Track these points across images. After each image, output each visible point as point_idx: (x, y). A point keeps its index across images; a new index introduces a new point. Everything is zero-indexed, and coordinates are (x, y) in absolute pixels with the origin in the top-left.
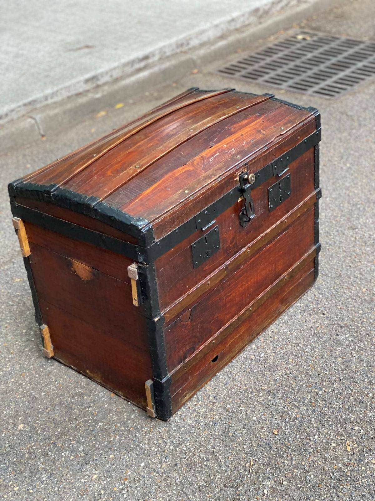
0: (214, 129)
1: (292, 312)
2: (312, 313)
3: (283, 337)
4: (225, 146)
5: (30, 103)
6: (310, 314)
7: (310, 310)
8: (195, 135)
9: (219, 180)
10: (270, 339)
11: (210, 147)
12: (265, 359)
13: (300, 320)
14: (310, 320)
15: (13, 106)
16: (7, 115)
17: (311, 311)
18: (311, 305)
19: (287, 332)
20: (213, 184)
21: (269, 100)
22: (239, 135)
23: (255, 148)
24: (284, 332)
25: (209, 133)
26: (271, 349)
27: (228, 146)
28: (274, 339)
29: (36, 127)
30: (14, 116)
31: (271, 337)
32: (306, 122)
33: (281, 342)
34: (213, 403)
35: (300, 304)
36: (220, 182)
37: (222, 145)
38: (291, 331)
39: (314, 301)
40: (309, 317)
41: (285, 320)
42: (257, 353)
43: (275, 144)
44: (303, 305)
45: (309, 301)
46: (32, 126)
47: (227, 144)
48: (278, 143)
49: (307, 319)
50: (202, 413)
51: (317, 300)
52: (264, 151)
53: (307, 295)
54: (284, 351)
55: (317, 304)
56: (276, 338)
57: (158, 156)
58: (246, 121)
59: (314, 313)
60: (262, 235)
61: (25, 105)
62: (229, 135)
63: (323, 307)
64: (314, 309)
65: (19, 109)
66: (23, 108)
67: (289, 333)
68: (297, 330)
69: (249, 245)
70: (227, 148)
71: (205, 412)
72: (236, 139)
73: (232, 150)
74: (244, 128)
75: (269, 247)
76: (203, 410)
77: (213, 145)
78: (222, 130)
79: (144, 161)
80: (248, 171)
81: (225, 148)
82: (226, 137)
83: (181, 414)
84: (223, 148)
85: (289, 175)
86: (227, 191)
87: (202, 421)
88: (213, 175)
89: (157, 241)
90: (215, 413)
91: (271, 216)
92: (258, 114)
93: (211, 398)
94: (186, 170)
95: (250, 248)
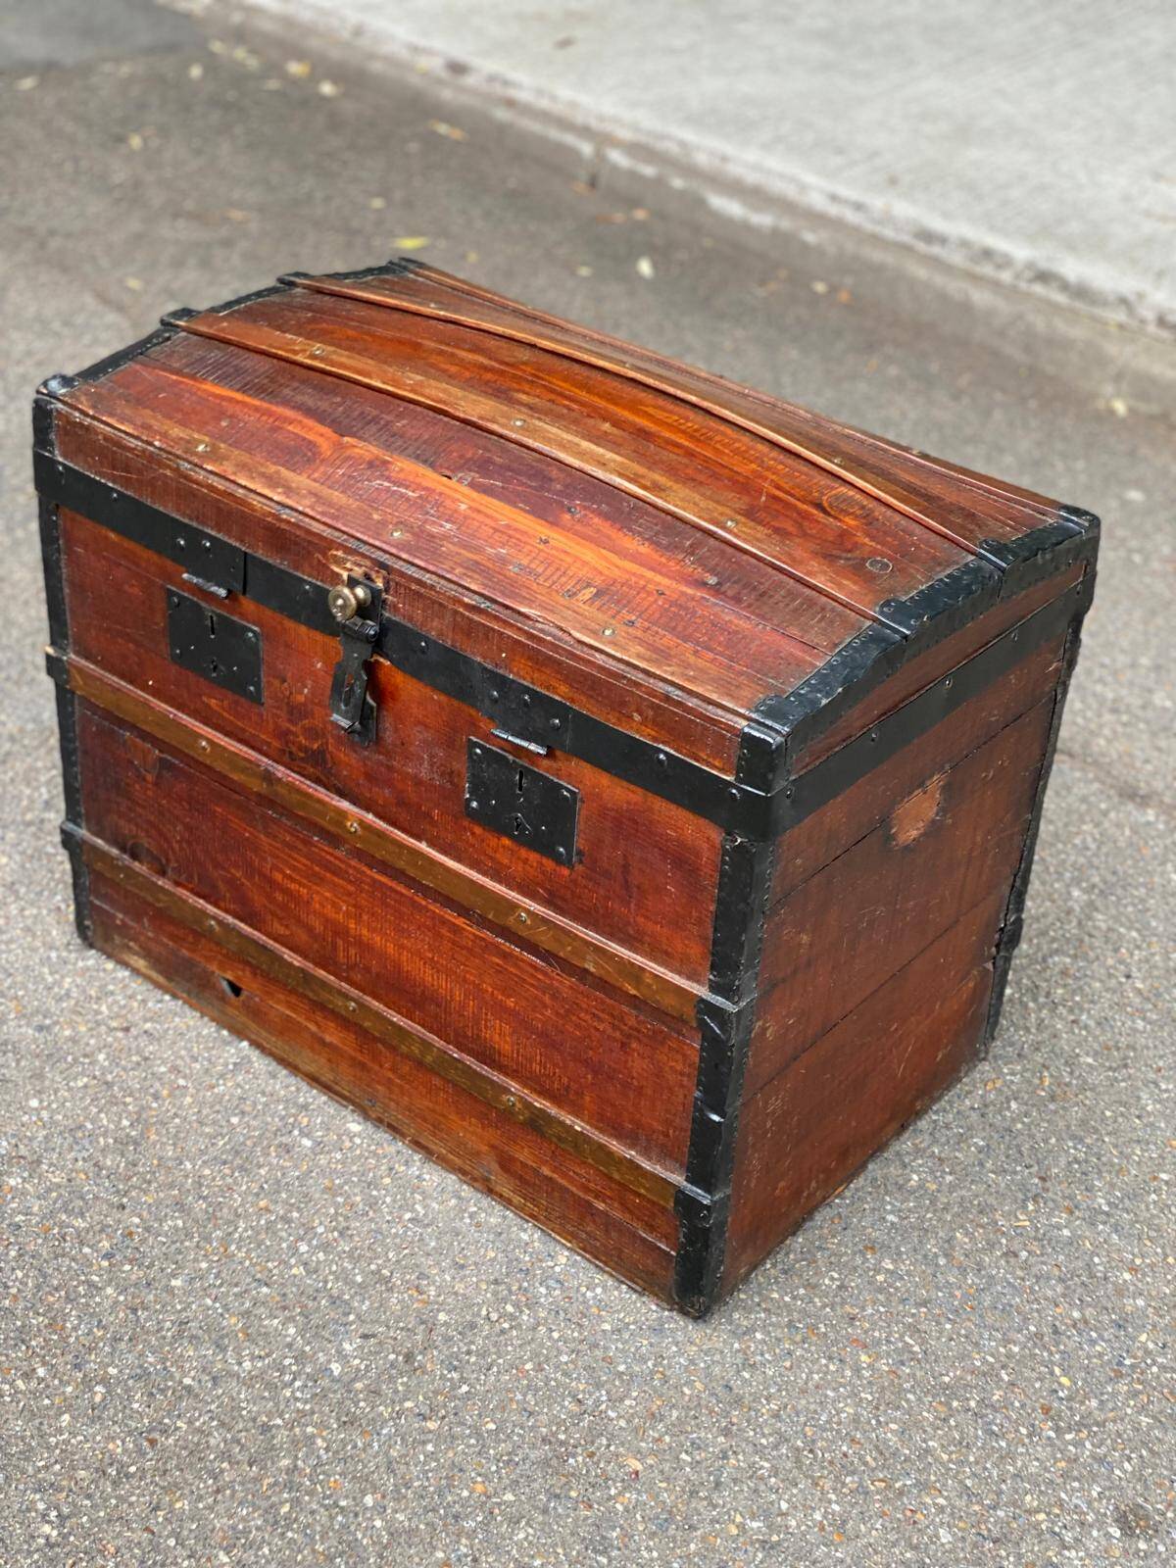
1: (518, 1235)
2: (508, 1289)
4: (463, 507)
6: (497, 1283)
7: (526, 1285)
8: (501, 436)
10: (384, 1168)
11: (448, 473)
12: (285, 1146)
17: (514, 1287)
20: (255, 501)
21: (868, 623)
27: (469, 512)
31: (391, 1169)
34: (127, 1029)
37: (464, 500)
41: (476, 1213)
42: (320, 1133)
43: (519, 629)
44: (558, 1270)
47: (470, 508)
48: (531, 636)
50: (95, 1007)
52: (466, 600)
56: (387, 1181)
58: (645, 549)
59: (505, 1292)
62: (530, 512)
70: (456, 511)
71: (98, 1012)
72: (516, 530)
73: (448, 526)
74: (592, 546)
75: (457, 922)
76: (104, 1008)
77: (460, 481)
78: (559, 493)
79: (344, 360)
80: (387, 590)
81: (453, 506)
82: (513, 504)
83: (104, 970)
84: (448, 503)
85: (568, 790)
86: (297, 568)
87: (64, 1005)
88: (289, 490)
89: (60, 459)
90: (83, 1029)
91: (473, 834)
92: (712, 580)
93: (148, 1026)
94: (320, 441)
95: (361, 823)
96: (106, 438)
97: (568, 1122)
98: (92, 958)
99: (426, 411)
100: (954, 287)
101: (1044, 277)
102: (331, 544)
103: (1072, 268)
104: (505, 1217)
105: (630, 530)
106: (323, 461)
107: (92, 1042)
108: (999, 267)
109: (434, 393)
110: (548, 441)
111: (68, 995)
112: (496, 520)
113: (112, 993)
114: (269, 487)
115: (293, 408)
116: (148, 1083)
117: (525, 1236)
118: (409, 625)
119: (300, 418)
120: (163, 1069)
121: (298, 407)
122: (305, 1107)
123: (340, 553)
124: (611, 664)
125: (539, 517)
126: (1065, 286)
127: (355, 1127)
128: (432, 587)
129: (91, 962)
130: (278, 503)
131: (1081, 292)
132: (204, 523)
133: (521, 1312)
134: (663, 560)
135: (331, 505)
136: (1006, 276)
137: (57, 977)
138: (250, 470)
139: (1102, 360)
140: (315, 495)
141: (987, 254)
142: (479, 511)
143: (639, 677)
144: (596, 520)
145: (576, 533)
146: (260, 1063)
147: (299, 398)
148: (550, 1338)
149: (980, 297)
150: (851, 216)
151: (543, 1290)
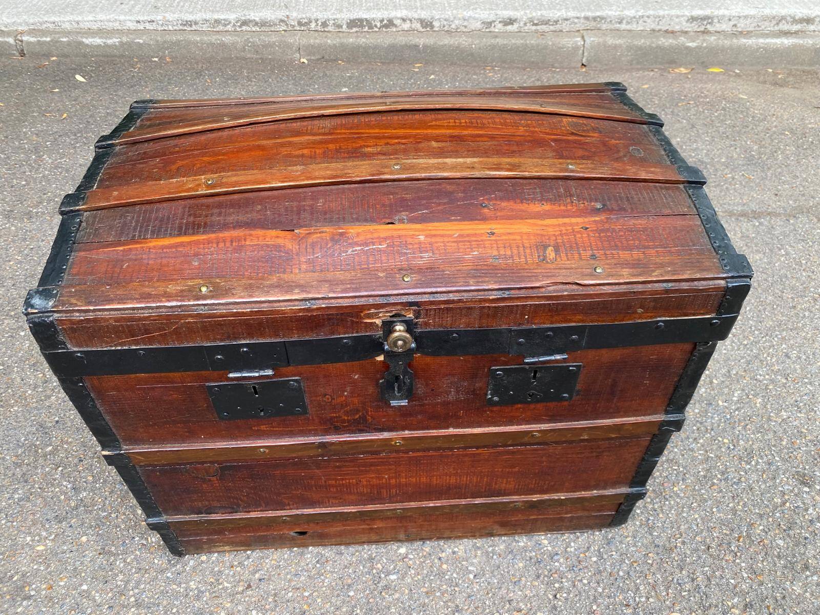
0: (449, 188)
1: (519, 546)
2: (545, 576)
3: (455, 575)
4: (422, 238)
5: (595, 19)
6: (538, 577)
7: (548, 567)
8: (394, 180)
9: (308, 305)
10: (436, 561)
11: (388, 221)
12: (386, 587)
13: (512, 572)
14: (525, 585)
15: (571, 14)
16: (556, 22)
17: (546, 573)
18: (562, 560)
19: (470, 572)
20: (283, 307)
21: (681, 186)
22: (482, 231)
23: (471, 281)
24: (467, 567)
25: (428, 191)
26: (416, 579)
27: (429, 240)
28: (441, 566)
29: (581, 52)
30: (566, 27)
31: (440, 559)
32: (685, 286)
33: (441, 581)
34: (249, 586)
35: (549, 543)
36: (308, 310)
37: (417, 233)
38: (476, 577)
39: (574, 559)
40: (530, 579)
41: (493, 550)
42: (392, 567)
43: (538, 297)
44: (550, 548)
45: (566, 551)
46: (576, 48)
47: (427, 236)
48: (549, 298)
49: (523, 579)
50: (221, 587)
51: (579, 562)
53: (578, 538)
54: (426, 601)
55: (571, 569)
56: (445, 566)
57: (267, 183)
58: (547, 207)
59: (546, 579)
60: (452, 431)
61: (587, 18)
62: (463, 219)
63: (574, 582)
64: (556, 573)
65: (576, 20)
66: (582, 21)
67: (471, 576)
68: (489, 583)
69: (407, 432)
70: (420, 243)
71: (225, 589)
72: (468, 235)
73: (426, 255)
74: (519, 221)
75: (477, 452)
76: (226, 584)
77: (401, 221)
78: (464, 199)
79: (234, 179)
80: (417, 318)
81: (416, 241)
82: (449, 220)
83: (202, 562)
84: (409, 240)
85: (573, 366)
86: (333, 333)
87: (205, 599)
88: (303, 288)
89: (76, 349)
90: (228, 605)
91: (492, 411)
92: (599, 206)
93: (257, 576)
94: (280, 241)
95: (404, 439)
96: (117, 320)
97: (556, 498)
98: (190, 561)
99: (327, 187)
100: (214, 39)
101: (245, 23)
102: (362, 308)
103: (255, 16)
104: (504, 541)
105: (526, 199)
106: (297, 254)
107: (240, 608)
108: (225, 25)
109: (322, 173)
110: (426, 169)
111: (200, 591)
112: (450, 236)
113: (220, 572)
114: (287, 292)
115: (234, 228)
116: (291, 608)
117: (522, 544)
118: (442, 329)
119: (247, 232)
120: (290, 594)
121: (238, 225)
122: (371, 559)
123: (373, 311)
124: (616, 289)
125: (471, 220)
126: (256, 24)
127: (403, 550)
128: (460, 301)
129: (191, 563)
130: (302, 300)
131: (263, 24)
132: (235, 339)
133: (562, 582)
134: (563, 208)
135: (342, 282)
136: (229, 28)
137: (183, 585)
138: (258, 287)
139: (289, 46)
140: (326, 281)
141: (217, 22)
142: (435, 236)
143: (640, 288)
144: (504, 204)
145: (502, 218)
146: (328, 552)
147: (230, 219)
148: (584, 585)
149: (227, 39)
150: (149, 26)
151: (556, 564)
